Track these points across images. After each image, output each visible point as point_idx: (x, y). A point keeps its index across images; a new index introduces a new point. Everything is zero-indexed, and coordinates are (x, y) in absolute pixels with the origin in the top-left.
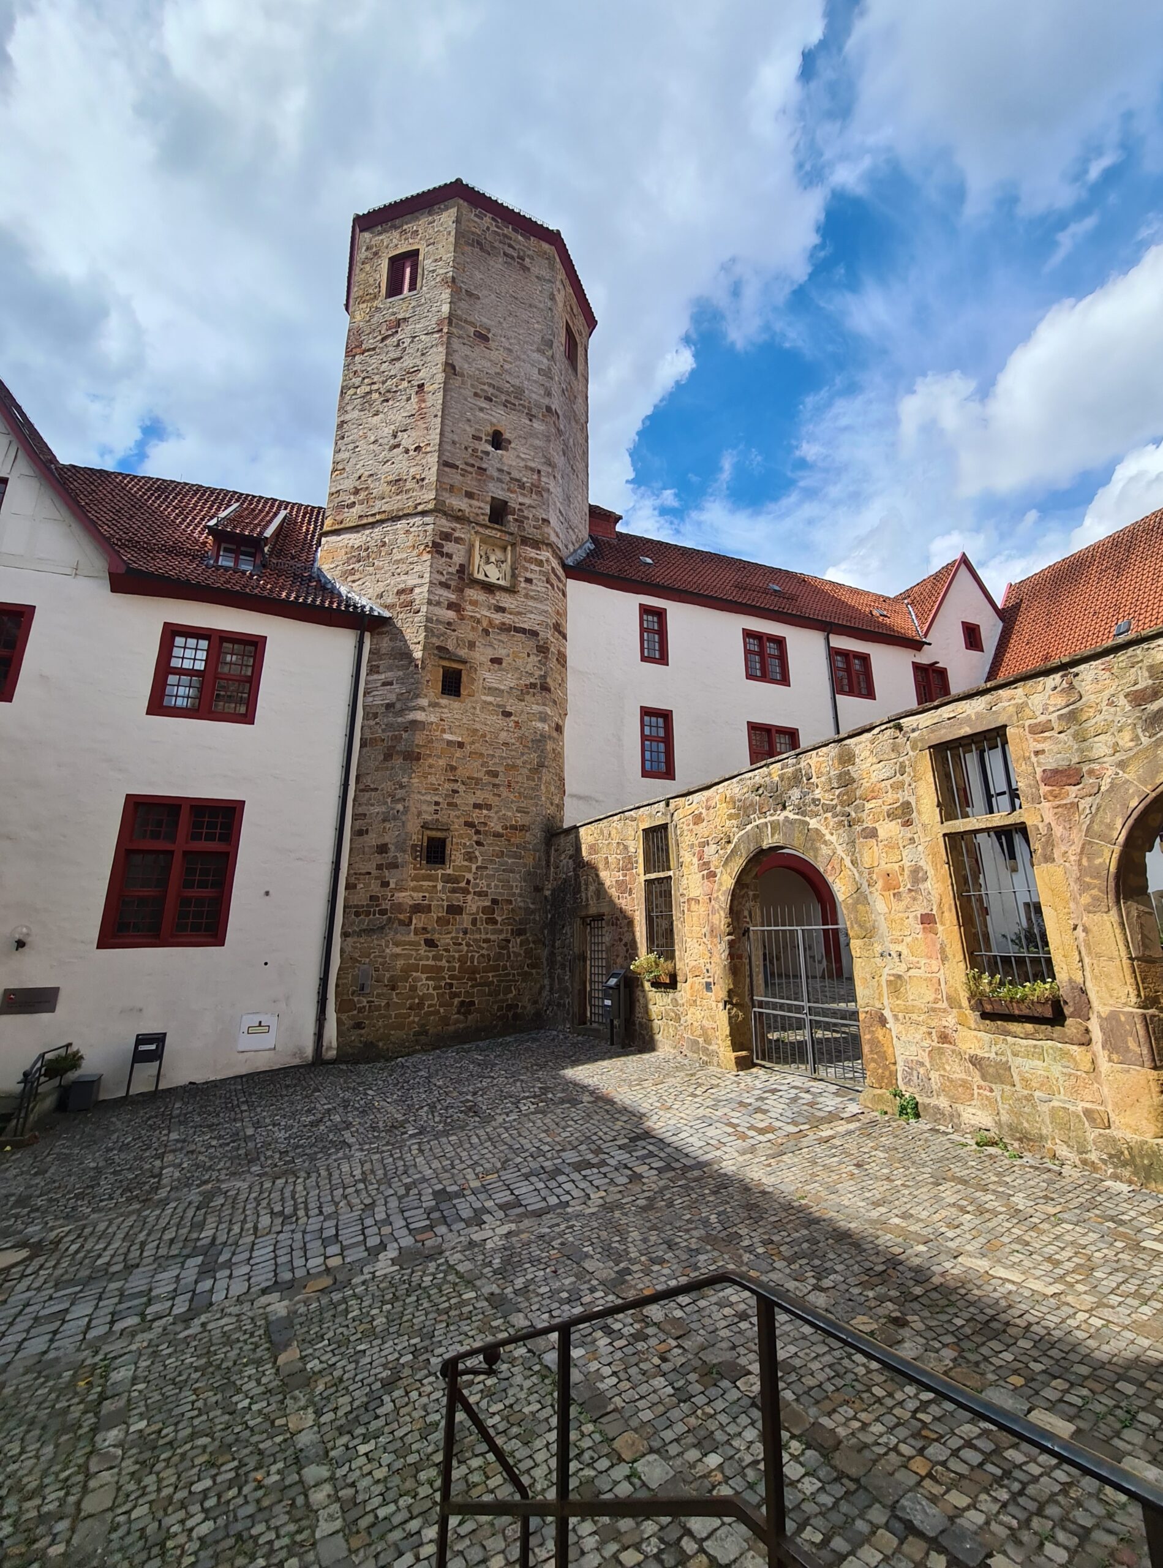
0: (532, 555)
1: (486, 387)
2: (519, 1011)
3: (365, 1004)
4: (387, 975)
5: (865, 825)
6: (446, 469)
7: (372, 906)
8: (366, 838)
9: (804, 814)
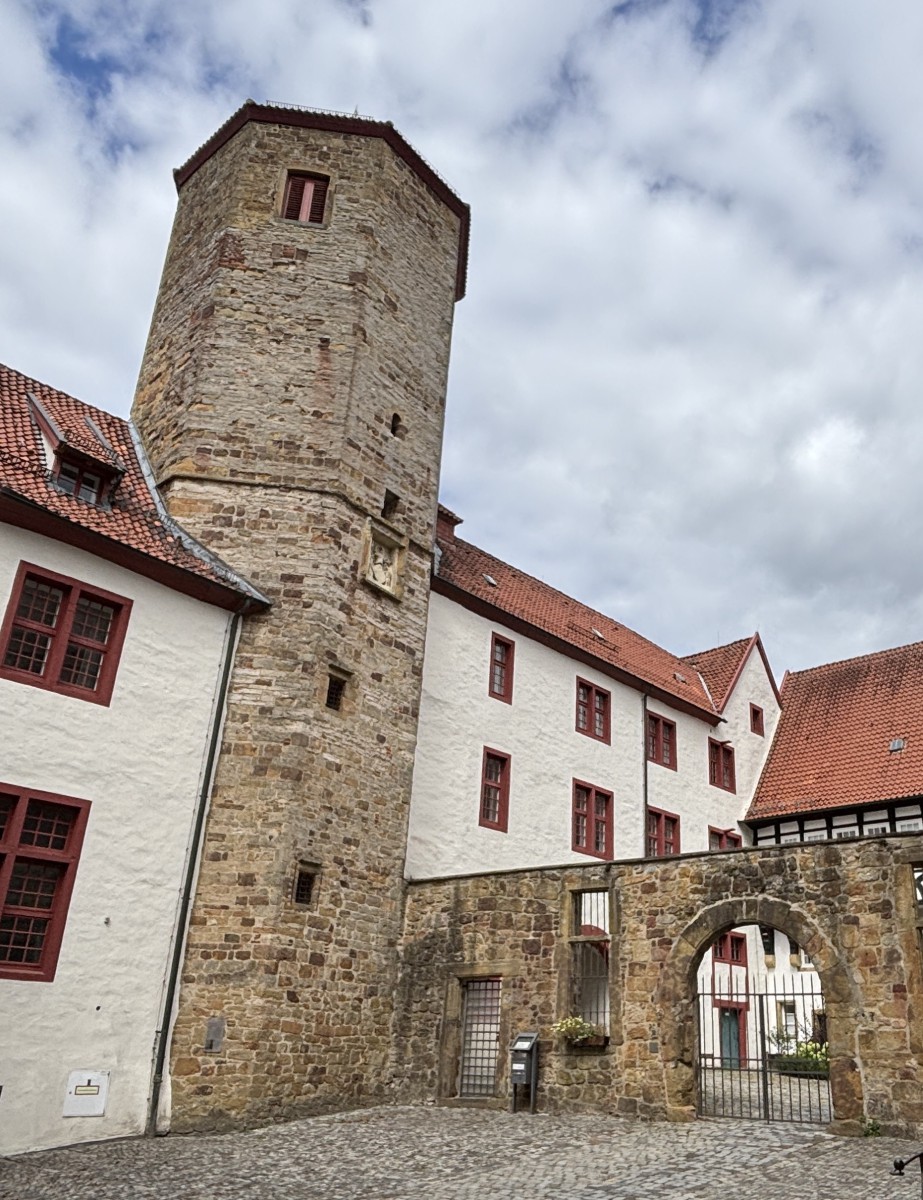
0: (416, 562)
1: (389, 362)
2: (364, 1082)
3: (213, 1064)
4: (246, 1031)
5: (847, 914)
6: (351, 449)
7: (229, 947)
8: (223, 864)
9: (785, 898)
